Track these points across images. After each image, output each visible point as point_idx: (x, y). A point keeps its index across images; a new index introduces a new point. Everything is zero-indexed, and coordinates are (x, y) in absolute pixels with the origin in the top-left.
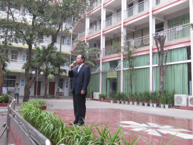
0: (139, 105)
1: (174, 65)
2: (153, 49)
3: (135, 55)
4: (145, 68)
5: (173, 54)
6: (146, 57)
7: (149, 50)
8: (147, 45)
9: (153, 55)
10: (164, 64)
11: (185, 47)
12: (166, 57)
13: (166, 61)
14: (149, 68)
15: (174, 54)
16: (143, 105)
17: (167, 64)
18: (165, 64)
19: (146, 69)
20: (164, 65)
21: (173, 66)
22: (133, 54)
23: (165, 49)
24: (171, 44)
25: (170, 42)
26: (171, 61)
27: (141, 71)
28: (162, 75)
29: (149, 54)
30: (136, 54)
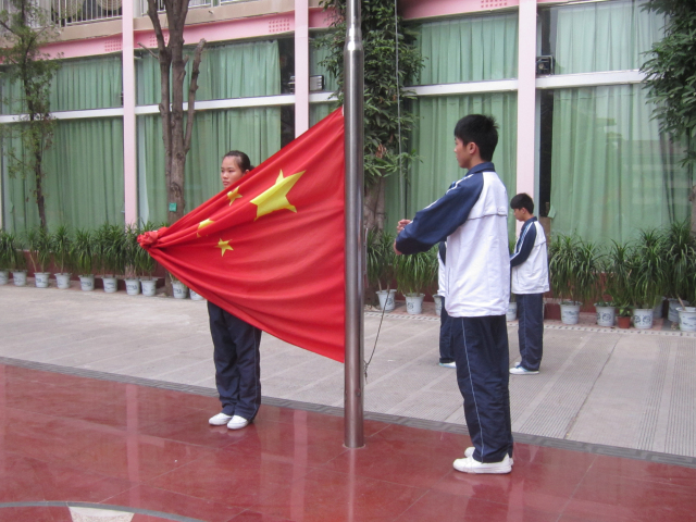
0: (80, 288)
1: (226, 110)
2: (138, 35)
3: (54, 55)
4: (102, 119)
5: (223, 65)
6: (105, 69)
7: (119, 37)
8: (110, 13)
9: (136, 62)
10: (185, 107)
11: (270, 39)
12: (195, 74)
13: (192, 91)
14: (121, 118)
15: (229, 63)
16: (98, 285)
17: (199, 106)
18: (191, 105)
19: (107, 124)
20: (186, 113)
21: (223, 114)
22: (46, 51)
23: (189, 39)
24: (217, 18)
25: (213, 9)
26: (216, 97)
27: (83, 129)
28: (180, 157)
29: (120, 55)
30: (60, 50)
